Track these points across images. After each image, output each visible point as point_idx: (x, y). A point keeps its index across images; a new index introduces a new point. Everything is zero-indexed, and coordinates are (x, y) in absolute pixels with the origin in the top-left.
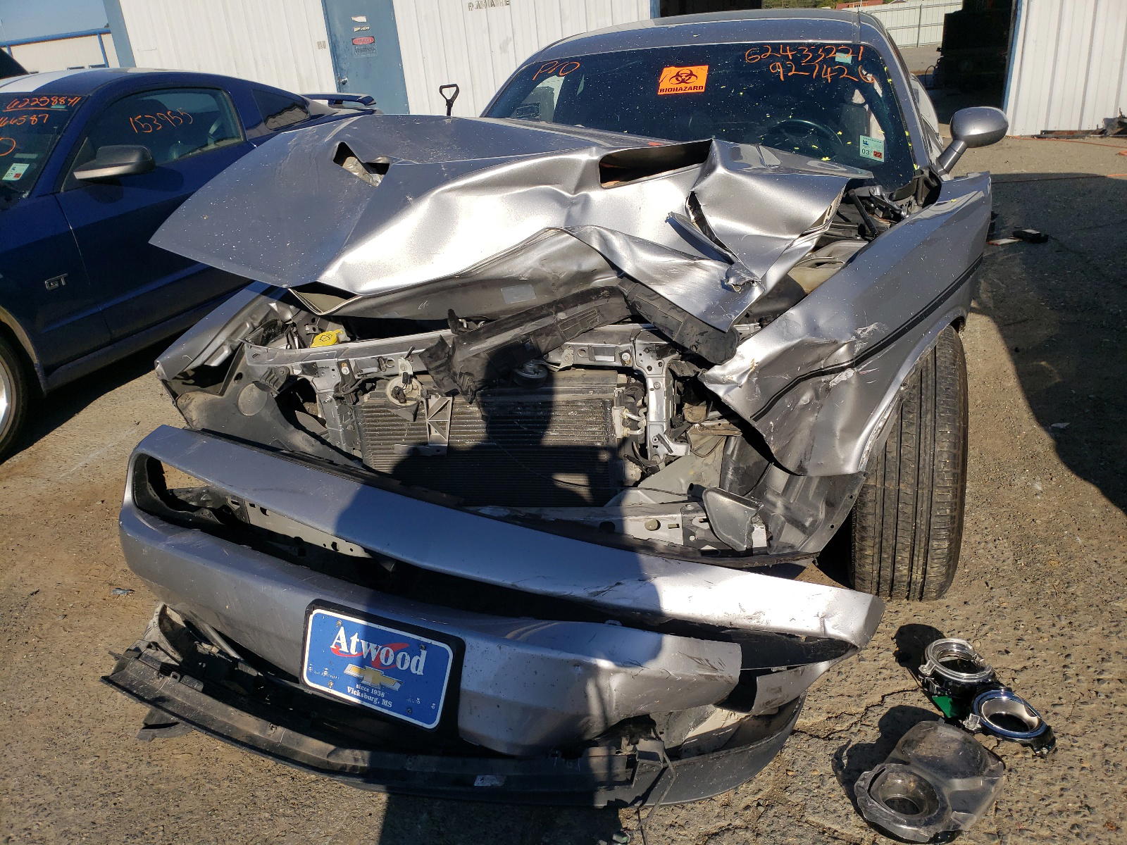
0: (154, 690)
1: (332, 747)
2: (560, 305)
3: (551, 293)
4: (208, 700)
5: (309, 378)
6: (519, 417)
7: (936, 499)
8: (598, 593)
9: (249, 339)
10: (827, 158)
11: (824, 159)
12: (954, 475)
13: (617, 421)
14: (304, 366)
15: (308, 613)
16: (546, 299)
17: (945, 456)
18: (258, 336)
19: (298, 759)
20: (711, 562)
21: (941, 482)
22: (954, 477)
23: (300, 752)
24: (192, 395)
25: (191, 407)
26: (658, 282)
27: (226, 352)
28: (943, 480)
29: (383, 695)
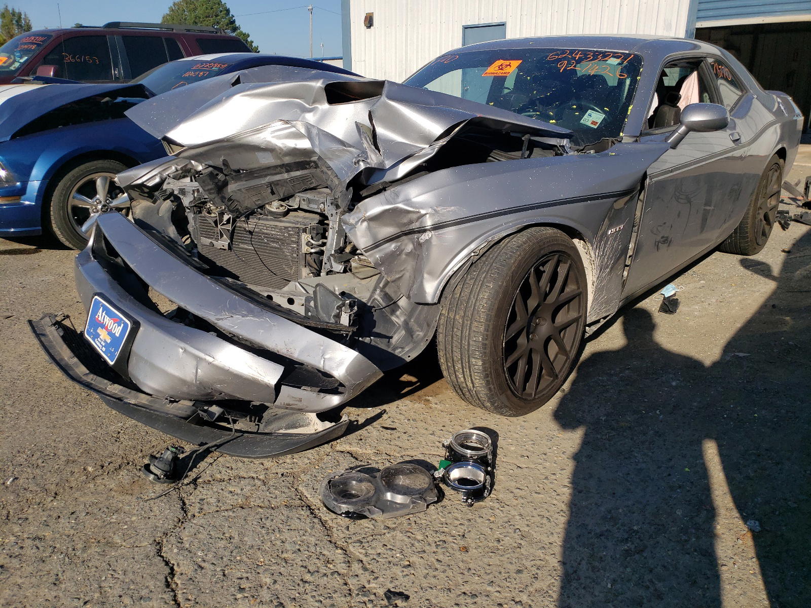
0: (45, 330)
1: (88, 372)
2: (288, 168)
3: (280, 159)
4: (60, 340)
5: (181, 197)
6: (263, 233)
7: (474, 329)
8: (220, 319)
9: (171, 176)
10: (554, 121)
11: (551, 121)
12: (487, 315)
13: (304, 242)
14: (180, 189)
15: (93, 297)
16: (279, 162)
17: (485, 301)
18: (177, 174)
19: (71, 373)
20: (284, 316)
21: (478, 318)
22: (487, 317)
23: (74, 370)
24: (141, 201)
25: (138, 207)
26: (330, 159)
27: (157, 180)
28: (480, 317)
29: (104, 344)
